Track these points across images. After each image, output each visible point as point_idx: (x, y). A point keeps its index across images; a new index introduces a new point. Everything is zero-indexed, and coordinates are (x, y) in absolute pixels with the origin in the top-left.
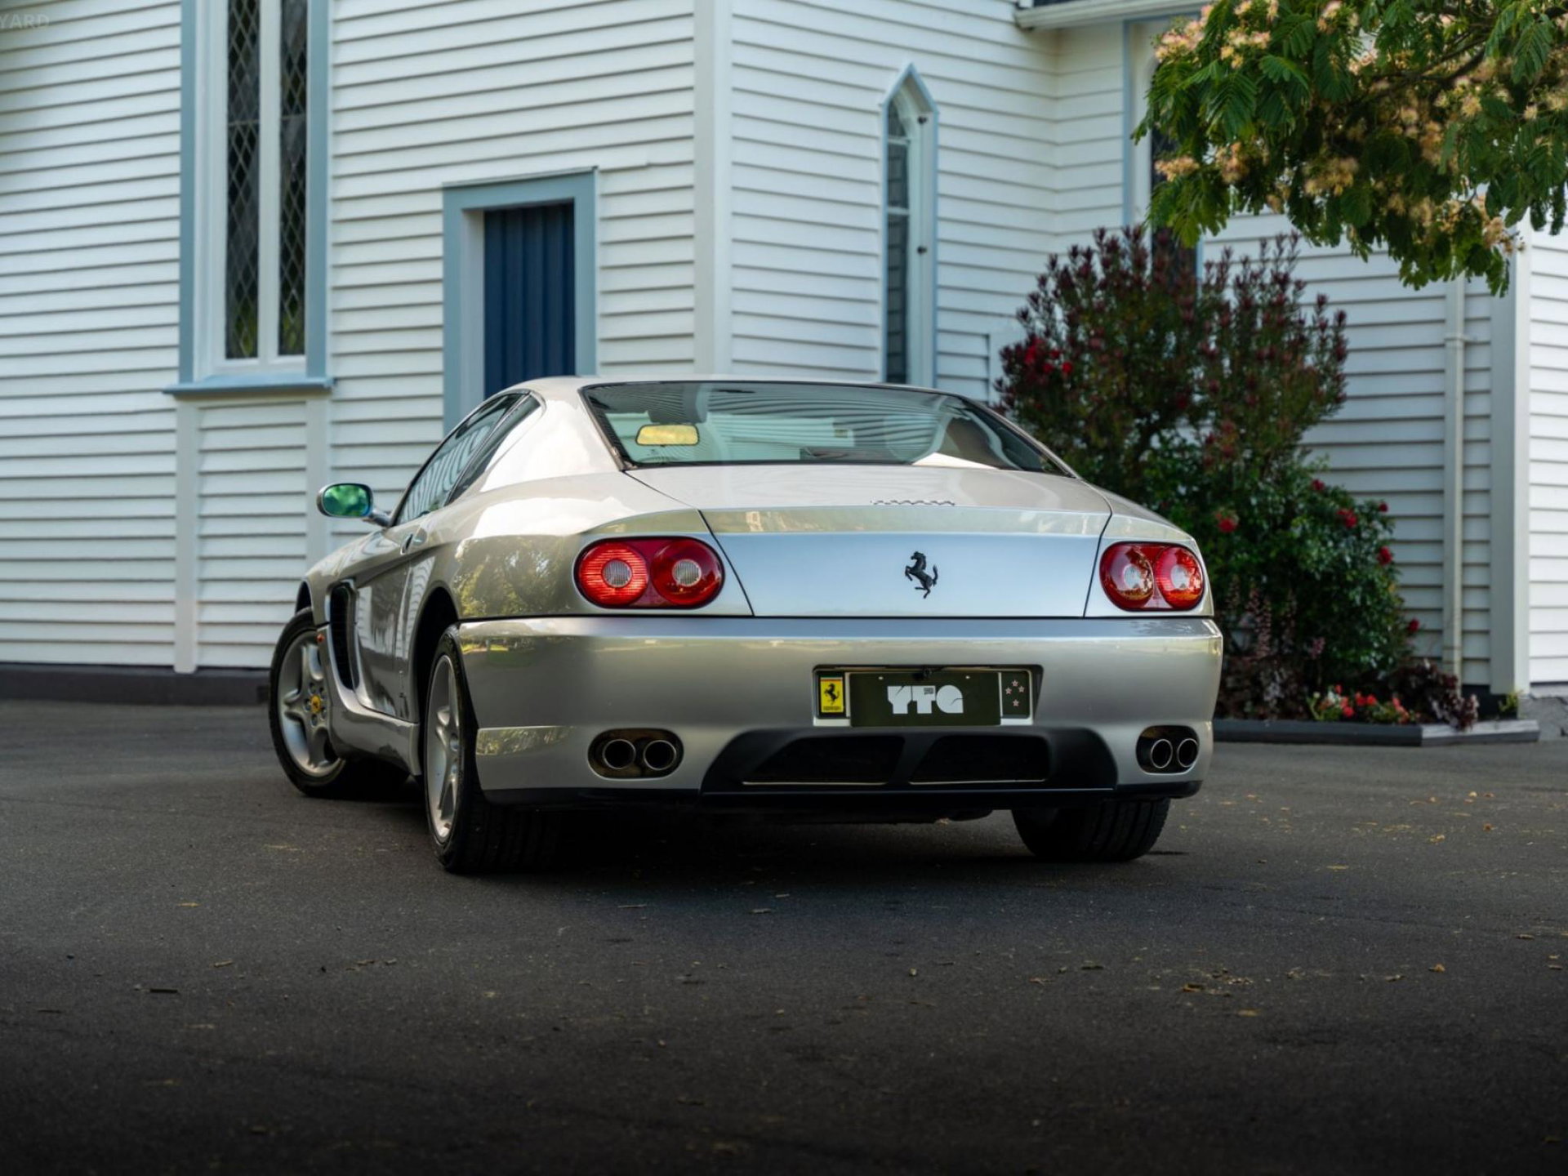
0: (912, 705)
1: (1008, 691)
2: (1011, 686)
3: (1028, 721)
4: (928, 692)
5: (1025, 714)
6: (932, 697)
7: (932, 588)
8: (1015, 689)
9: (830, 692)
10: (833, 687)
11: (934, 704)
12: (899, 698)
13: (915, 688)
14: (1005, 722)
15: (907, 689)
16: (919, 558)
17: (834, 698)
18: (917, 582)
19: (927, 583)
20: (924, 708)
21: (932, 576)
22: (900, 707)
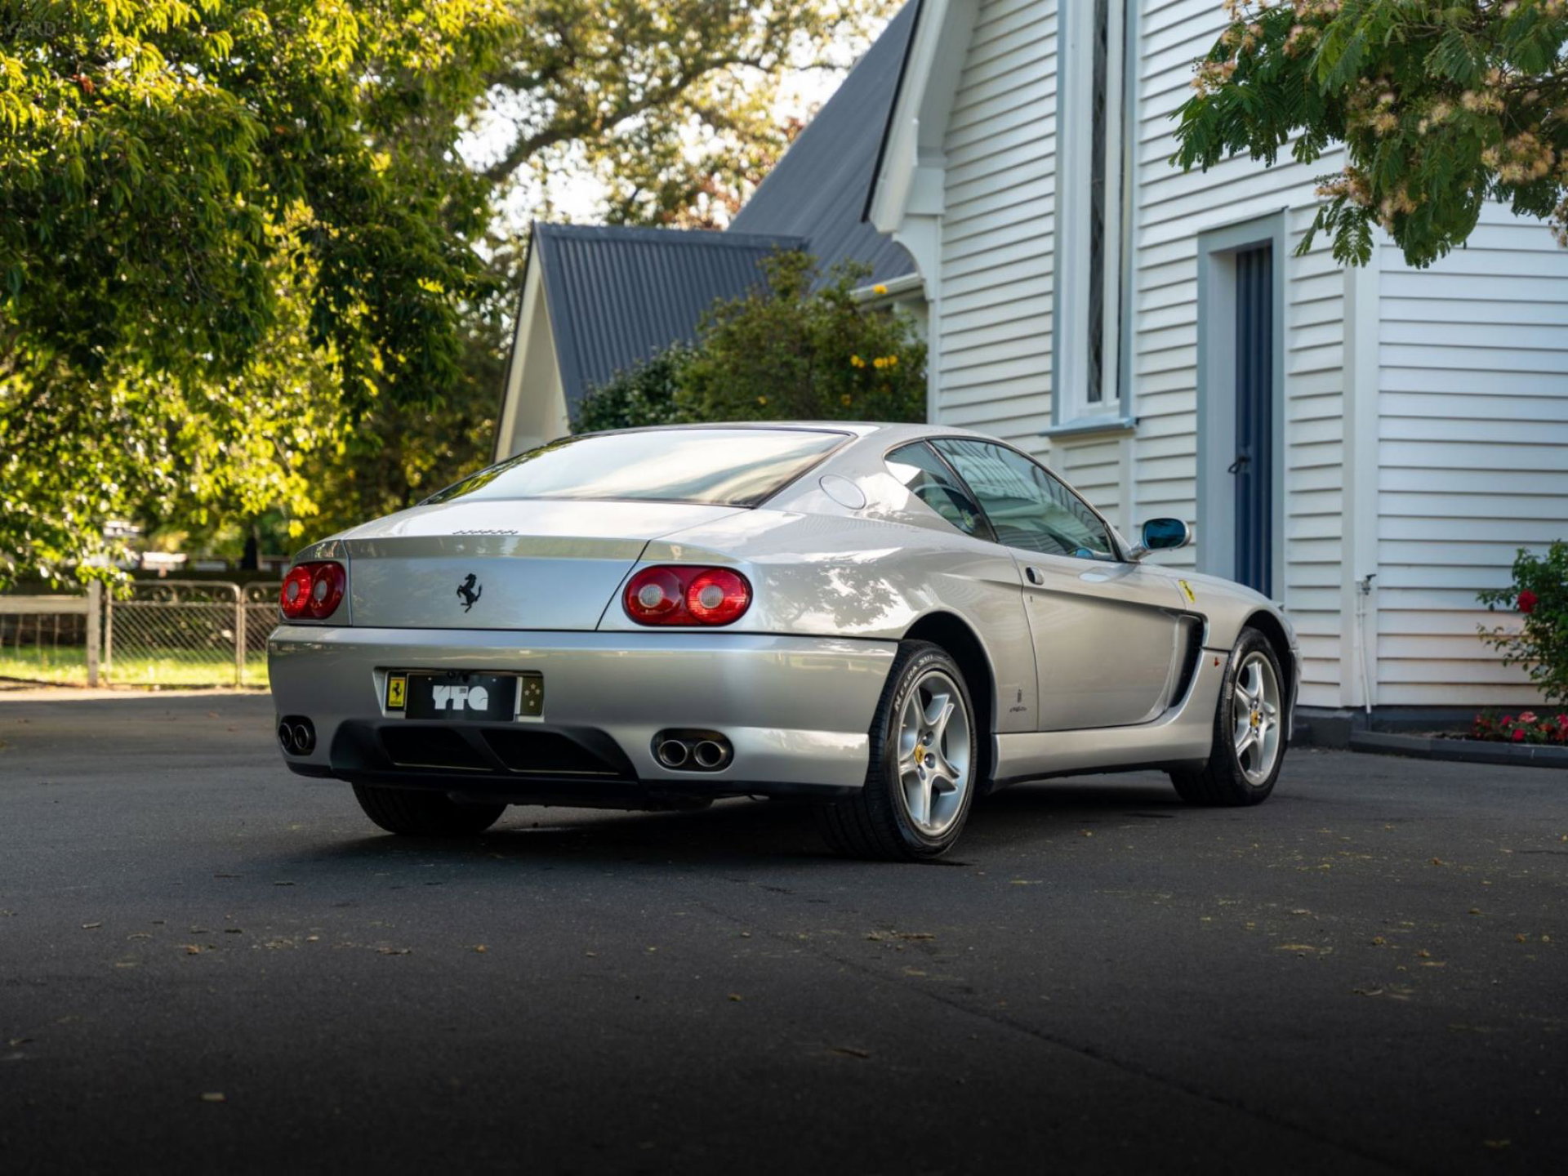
0: (450, 702)
1: (527, 693)
2: (529, 689)
3: (540, 720)
4: (463, 691)
5: (538, 714)
6: (464, 696)
7: (474, 604)
8: (532, 692)
9: (396, 690)
10: (398, 685)
11: (466, 702)
12: (441, 696)
13: (453, 688)
14: (522, 719)
15: (448, 688)
16: (471, 579)
17: (398, 694)
18: (464, 599)
19: (471, 599)
20: (458, 706)
21: (476, 594)
22: (440, 704)
